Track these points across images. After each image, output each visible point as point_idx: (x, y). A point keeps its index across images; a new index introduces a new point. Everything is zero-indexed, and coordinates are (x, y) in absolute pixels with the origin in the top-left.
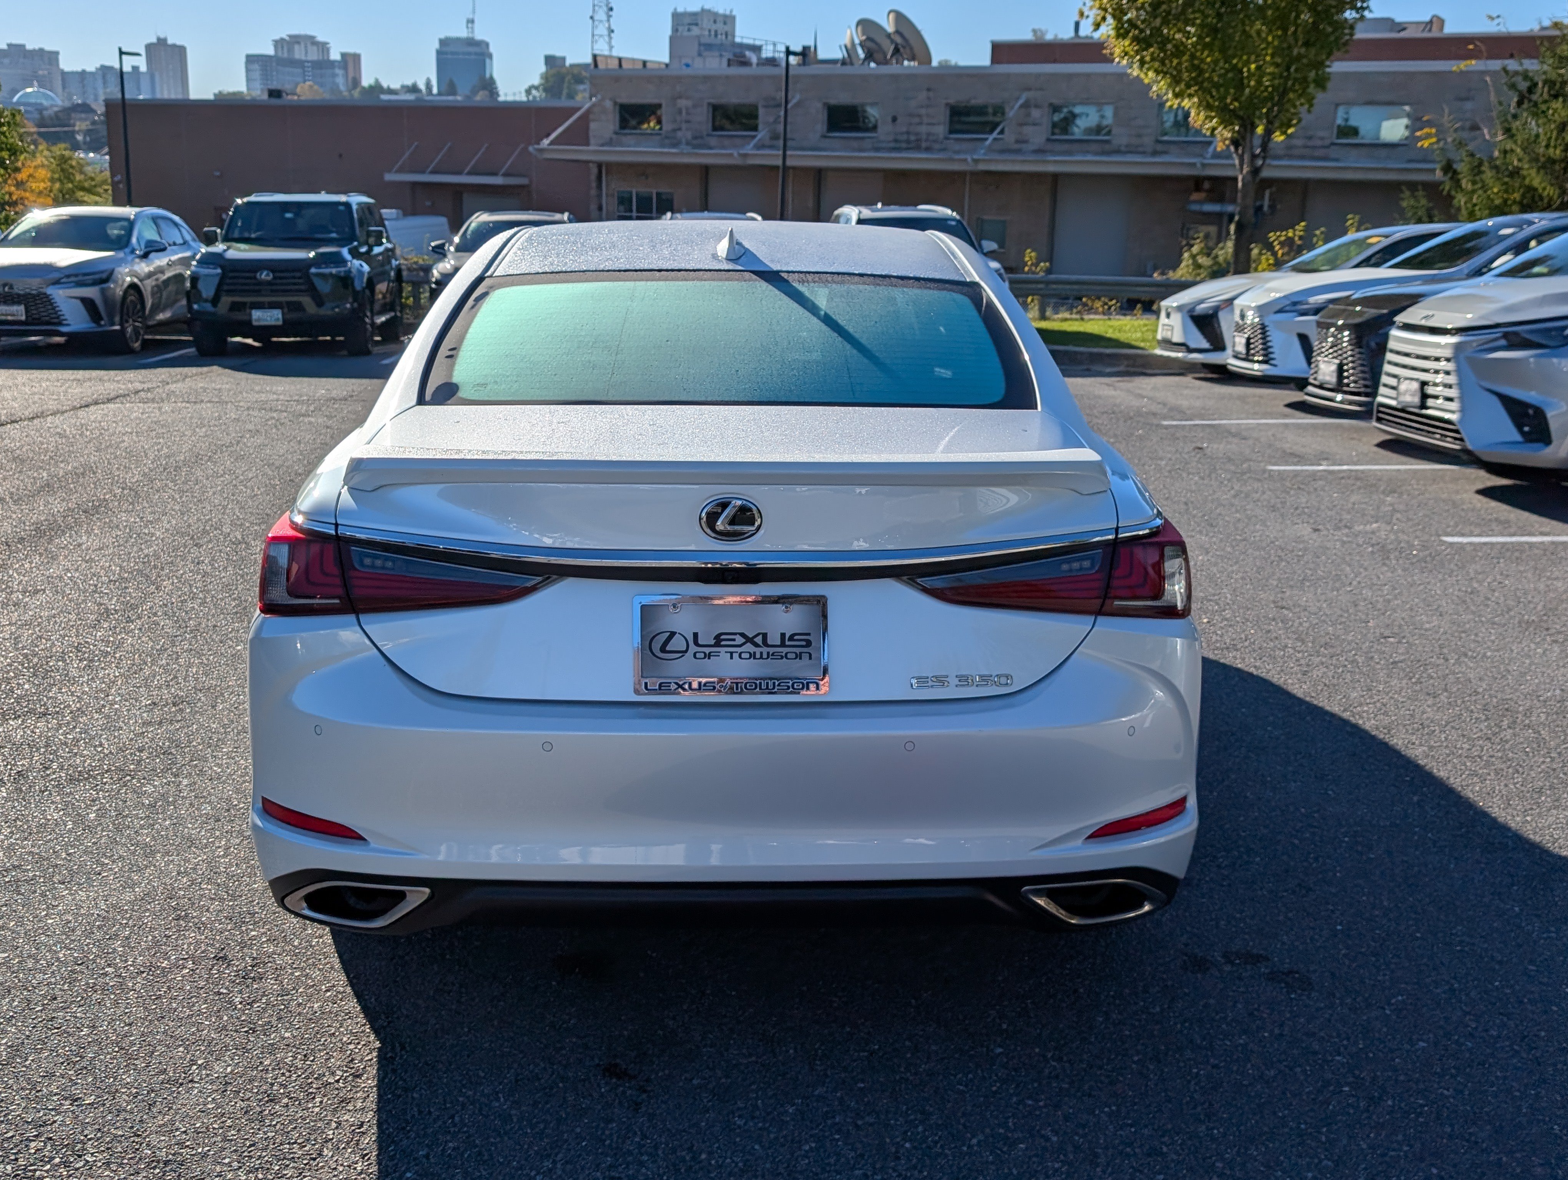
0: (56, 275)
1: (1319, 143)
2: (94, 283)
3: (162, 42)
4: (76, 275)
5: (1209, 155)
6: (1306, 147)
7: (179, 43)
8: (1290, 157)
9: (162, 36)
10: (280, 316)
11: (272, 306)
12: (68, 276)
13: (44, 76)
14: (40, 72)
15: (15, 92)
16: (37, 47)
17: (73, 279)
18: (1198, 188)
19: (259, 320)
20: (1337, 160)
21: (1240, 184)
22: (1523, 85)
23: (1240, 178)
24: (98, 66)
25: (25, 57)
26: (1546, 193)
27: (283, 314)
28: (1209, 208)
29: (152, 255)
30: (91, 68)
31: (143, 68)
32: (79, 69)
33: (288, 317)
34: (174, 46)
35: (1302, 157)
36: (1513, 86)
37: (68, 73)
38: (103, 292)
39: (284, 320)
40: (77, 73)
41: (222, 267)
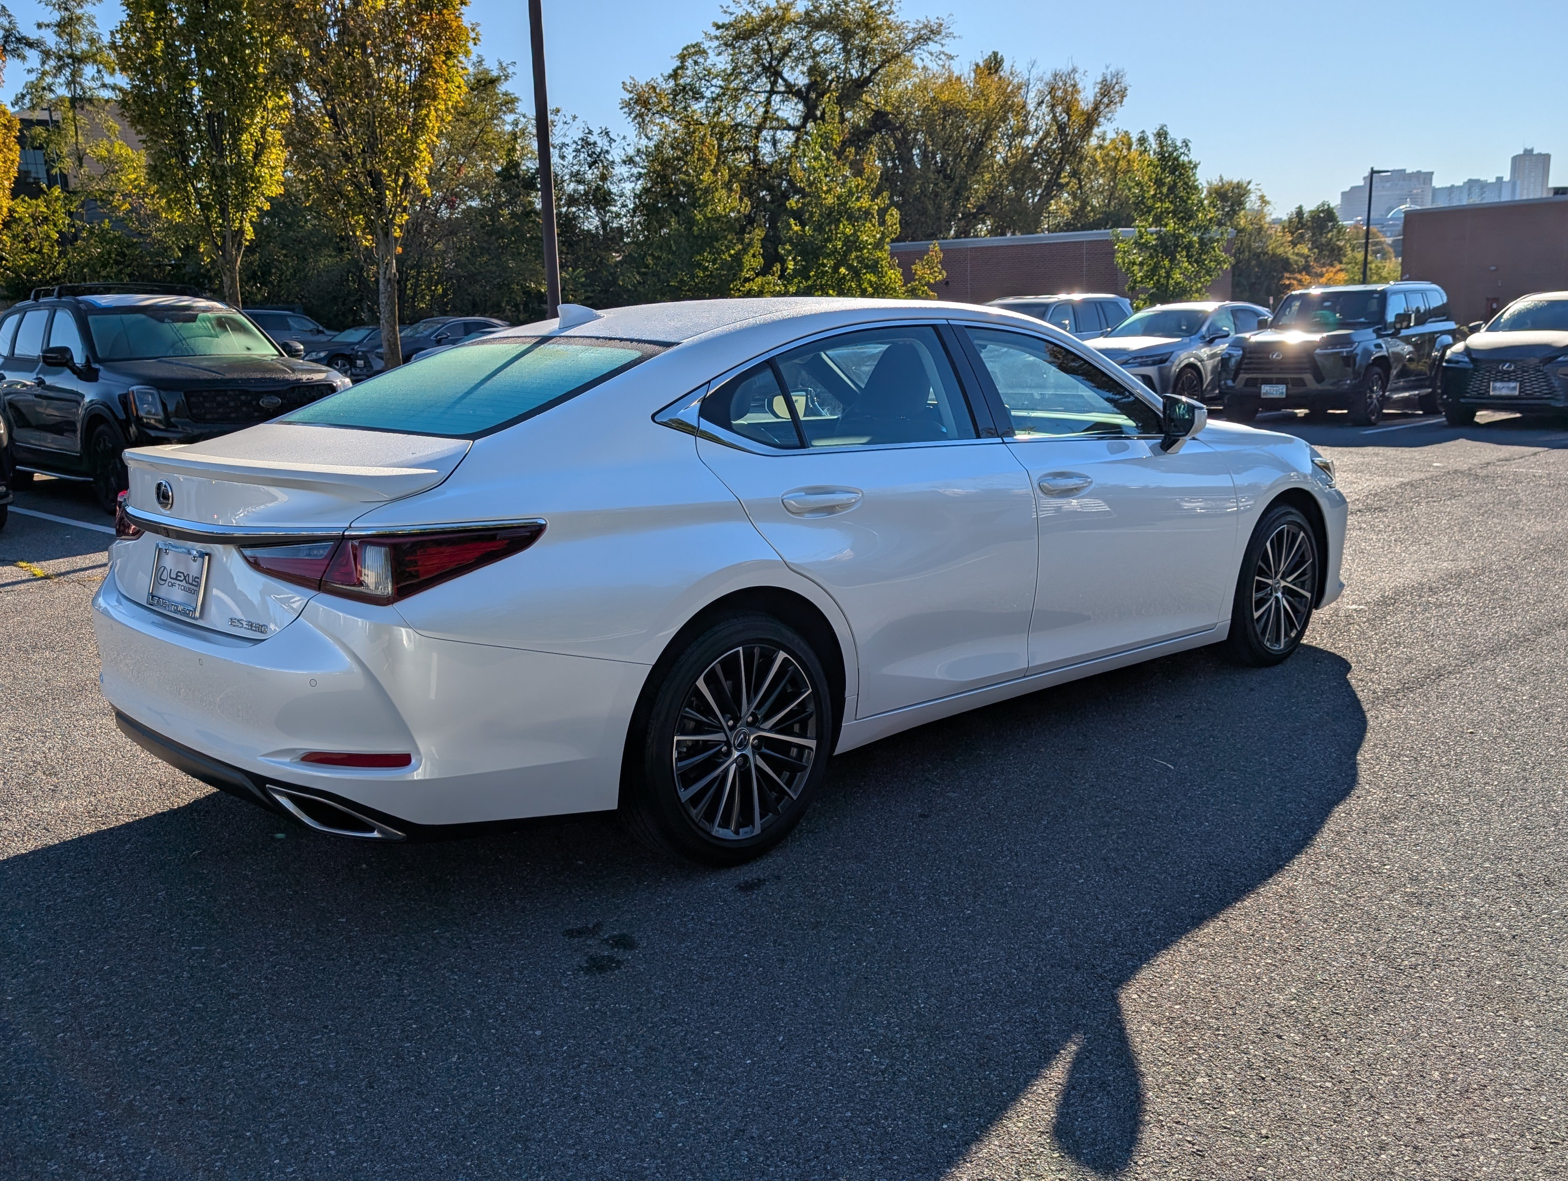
0: (1125, 357)
2: (1154, 364)
3: (1528, 153)
4: (1142, 357)
7: (1544, 152)
9: (1529, 148)
10: (1284, 390)
11: (1279, 382)
12: (1135, 358)
13: (1417, 194)
14: (1415, 191)
15: (1390, 209)
16: (1415, 171)
17: (1139, 360)
19: (1266, 394)
24: (1466, 180)
25: (1404, 180)
27: (1287, 389)
29: (1217, 341)
30: (1459, 183)
31: (1507, 178)
32: (1449, 185)
33: (1290, 392)
34: (1540, 155)
37: (1439, 189)
38: (1160, 370)
39: (1287, 395)
40: (1446, 188)
41: (1244, 349)
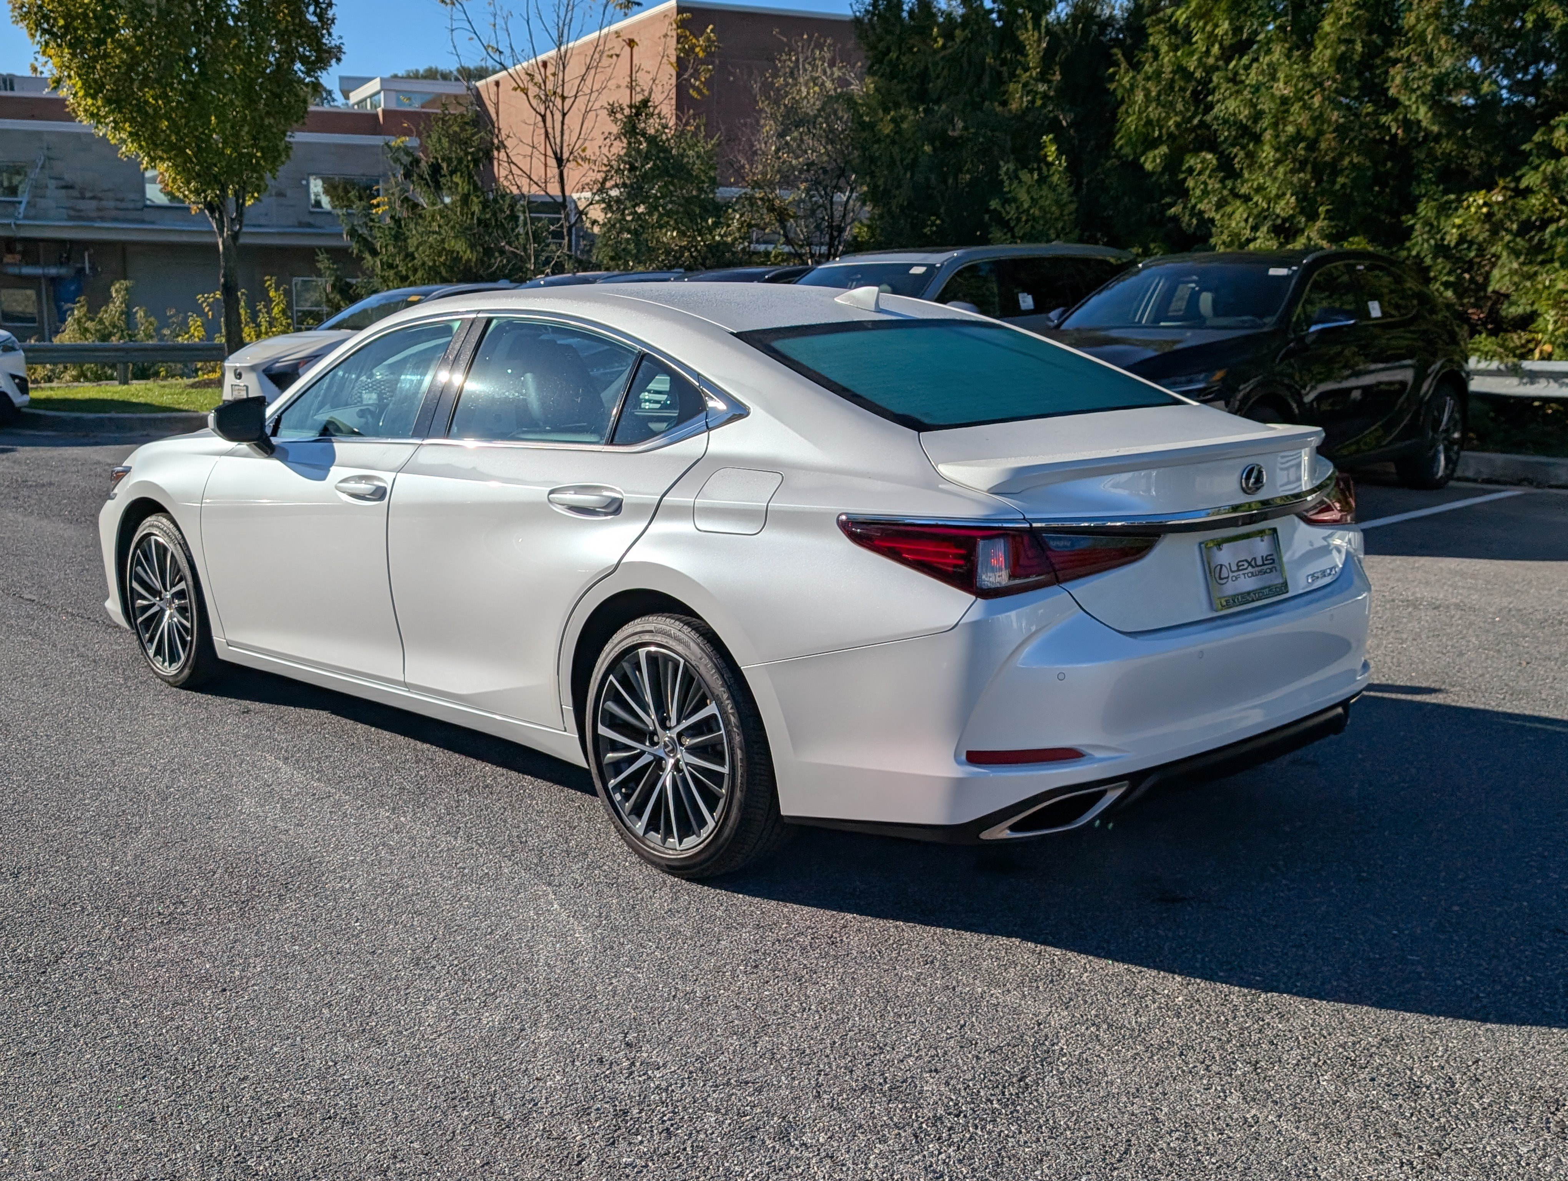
1: (131, 205)
5: (21, 216)
6: (117, 209)
8: (103, 219)
18: (10, 250)
20: (153, 223)
21: (221, 247)
22: (406, 160)
23: (220, 241)
26: (466, 257)
28: (27, 270)
35: (115, 220)
36: (397, 160)
